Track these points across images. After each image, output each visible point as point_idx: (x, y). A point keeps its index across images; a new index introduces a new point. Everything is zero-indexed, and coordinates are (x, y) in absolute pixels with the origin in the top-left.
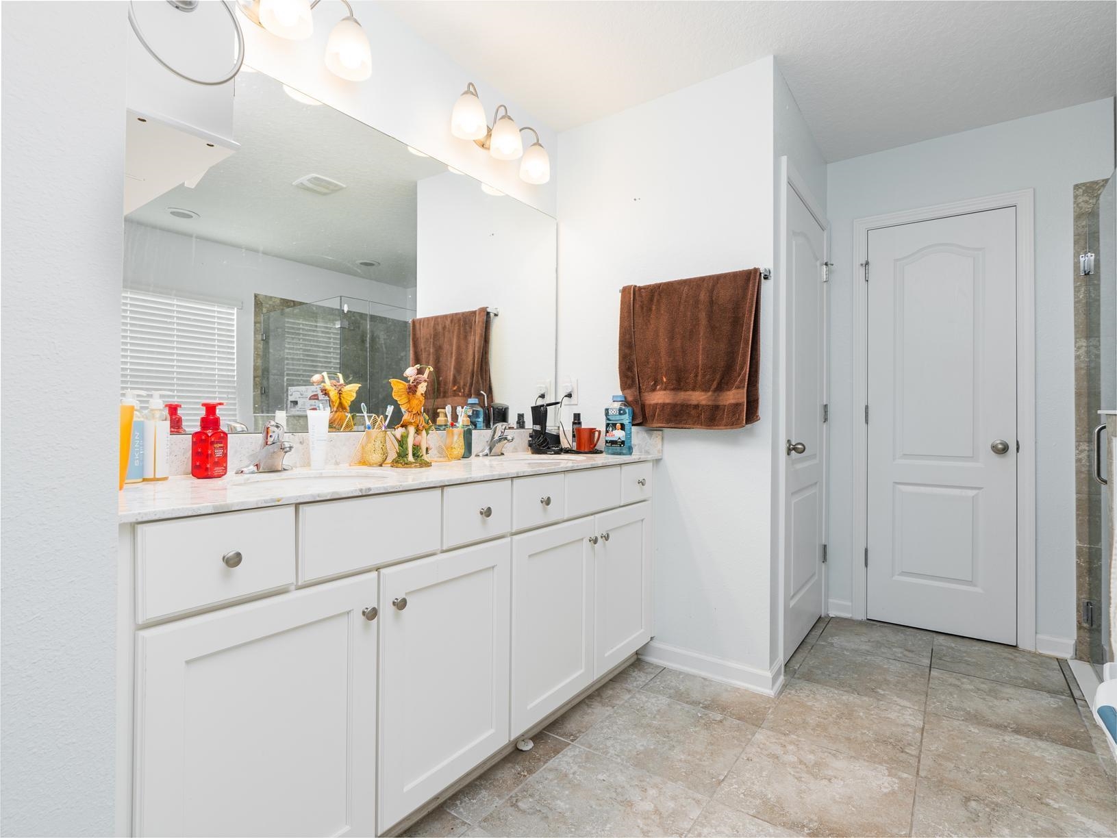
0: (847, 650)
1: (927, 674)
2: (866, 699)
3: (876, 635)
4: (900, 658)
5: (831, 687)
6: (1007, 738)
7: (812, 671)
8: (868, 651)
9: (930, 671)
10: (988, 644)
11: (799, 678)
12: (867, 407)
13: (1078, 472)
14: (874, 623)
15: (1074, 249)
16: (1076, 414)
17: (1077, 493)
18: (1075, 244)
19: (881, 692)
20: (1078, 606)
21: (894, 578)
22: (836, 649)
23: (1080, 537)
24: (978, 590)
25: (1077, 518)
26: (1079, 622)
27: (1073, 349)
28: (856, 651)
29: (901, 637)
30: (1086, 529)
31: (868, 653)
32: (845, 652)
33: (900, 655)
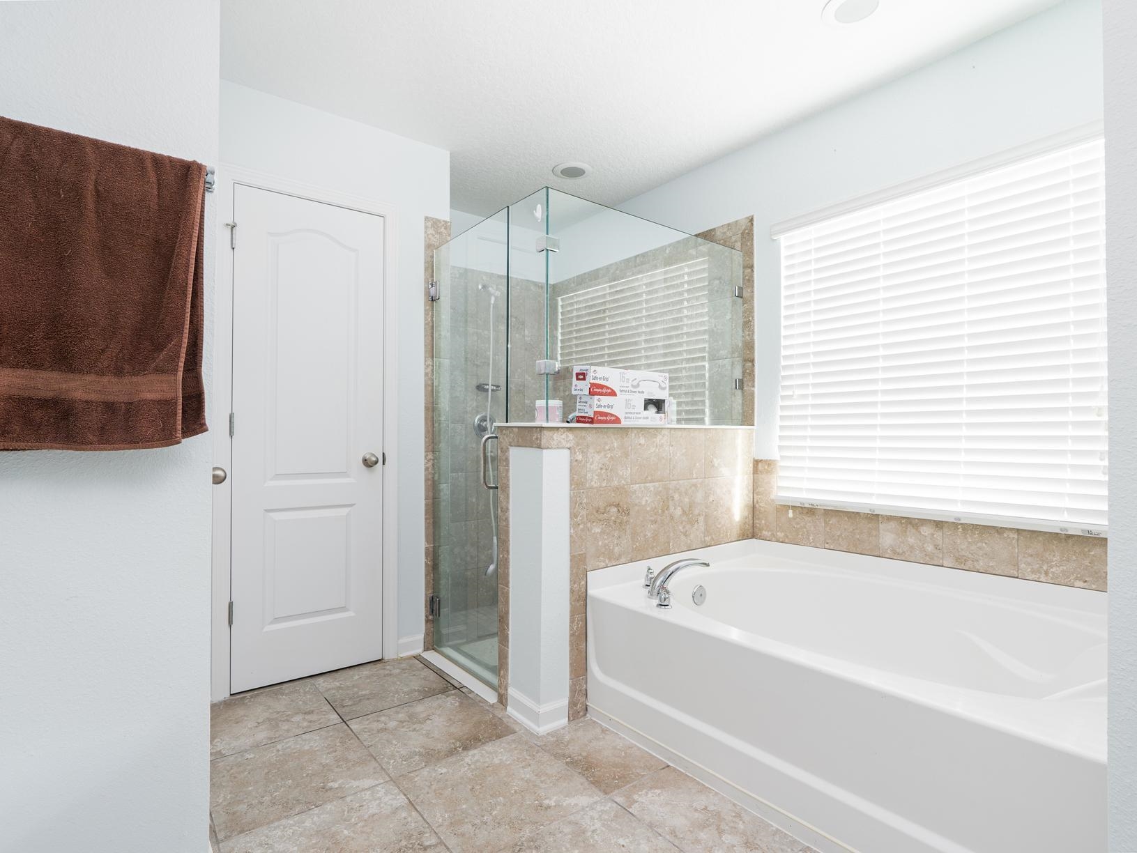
0: (246, 751)
1: (350, 731)
2: (328, 807)
3: (259, 710)
4: (309, 727)
5: (279, 819)
6: (467, 760)
7: (234, 813)
8: (271, 739)
9: (348, 726)
10: (361, 668)
11: (227, 838)
12: (231, 417)
13: (426, 480)
14: (242, 696)
15: (425, 275)
16: (425, 427)
17: (426, 499)
18: (425, 270)
19: (336, 785)
20: (426, 601)
21: (265, 630)
22: (232, 758)
23: (427, 541)
24: (351, 614)
25: (426, 522)
26: (426, 617)
27: (423, 366)
28: (257, 746)
29: (284, 700)
30: (431, 531)
31: (272, 741)
32: (248, 756)
33: (305, 724)
